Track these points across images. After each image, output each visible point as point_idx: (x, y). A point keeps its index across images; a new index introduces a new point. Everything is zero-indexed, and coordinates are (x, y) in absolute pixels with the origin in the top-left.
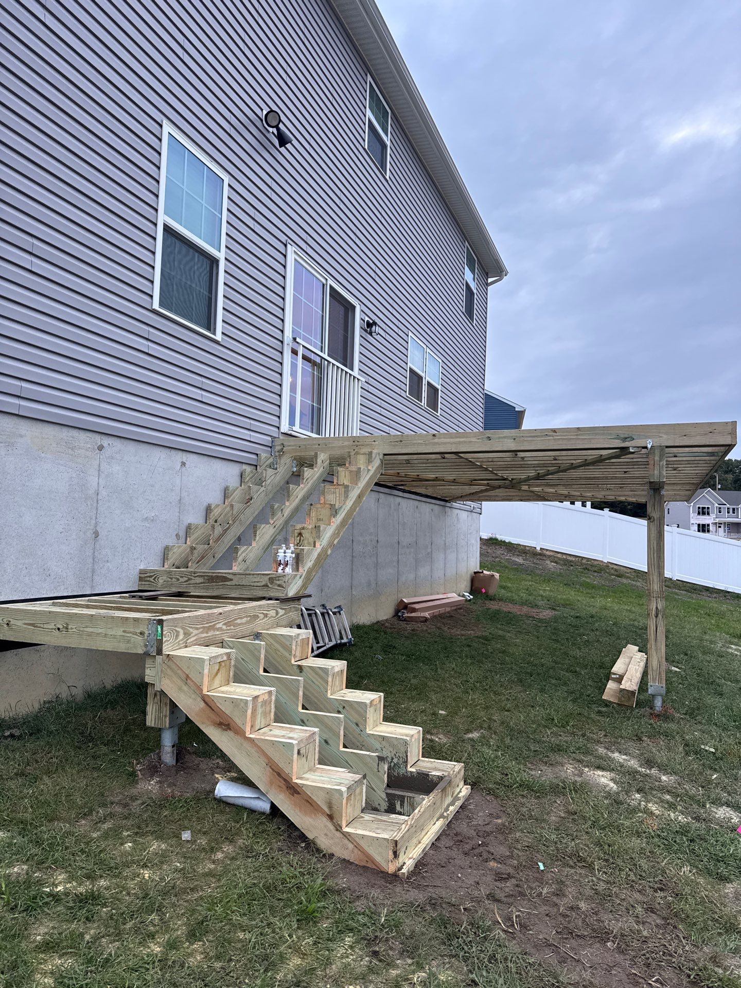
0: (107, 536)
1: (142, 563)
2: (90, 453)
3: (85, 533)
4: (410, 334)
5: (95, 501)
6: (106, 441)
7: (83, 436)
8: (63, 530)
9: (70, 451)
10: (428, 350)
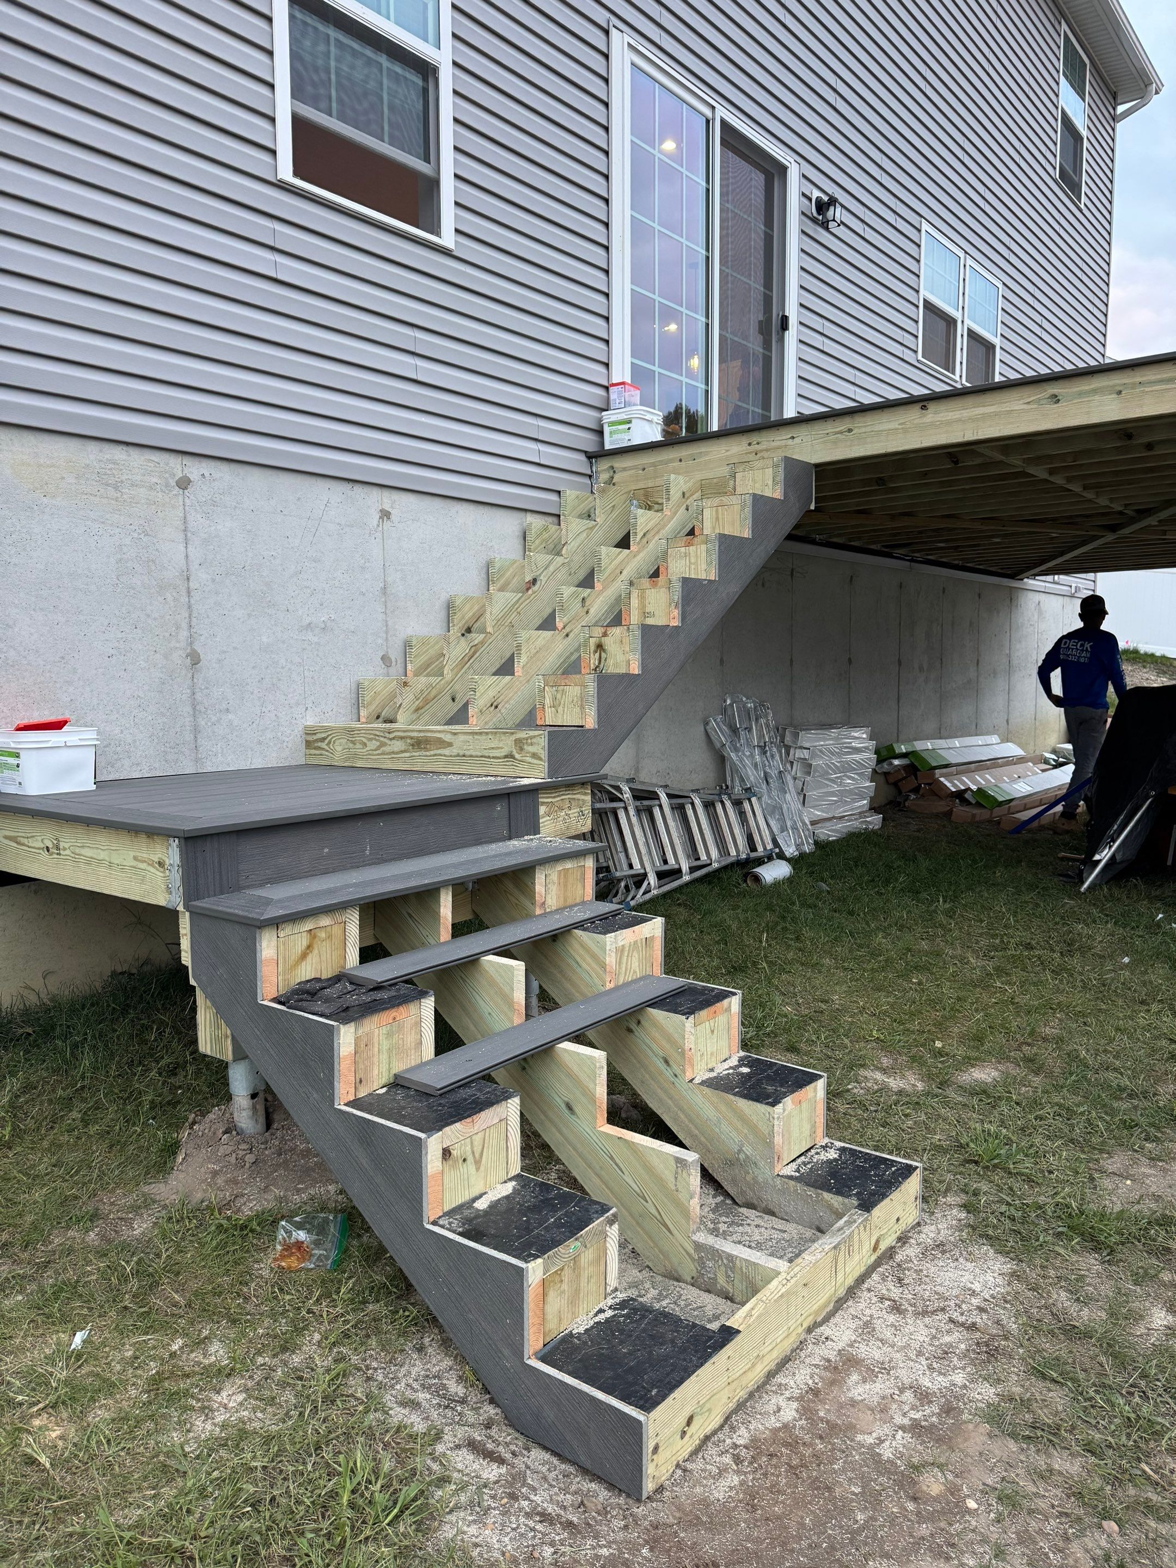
0: (219, 661)
1: (309, 712)
2: (160, 495)
3: (166, 657)
4: (925, 226)
5: (184, 592)
6: (195, 469)
7: (137, 458)
8: (112, 652)
9: (111, 492)
10: (970, 262)
